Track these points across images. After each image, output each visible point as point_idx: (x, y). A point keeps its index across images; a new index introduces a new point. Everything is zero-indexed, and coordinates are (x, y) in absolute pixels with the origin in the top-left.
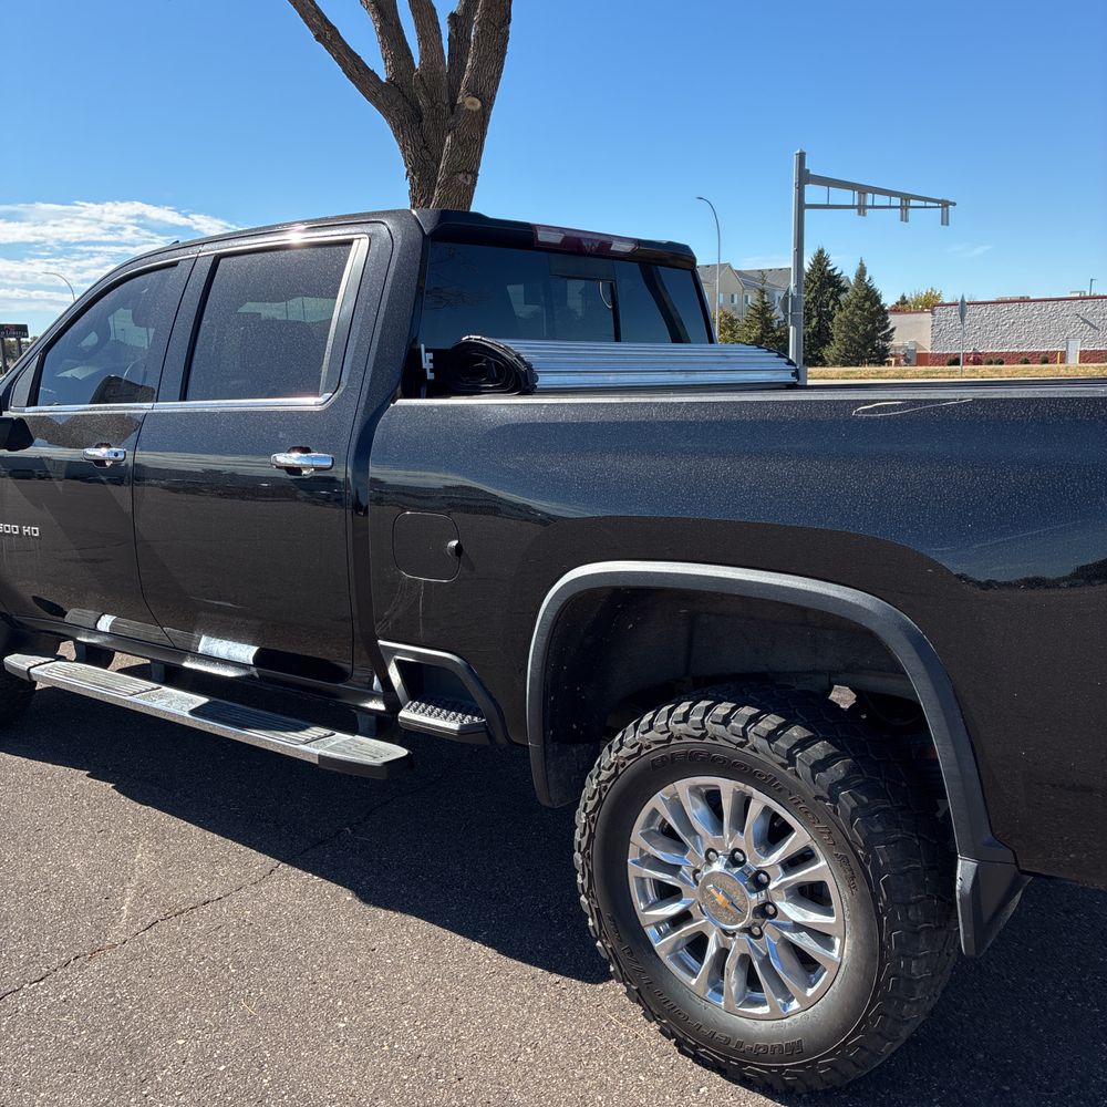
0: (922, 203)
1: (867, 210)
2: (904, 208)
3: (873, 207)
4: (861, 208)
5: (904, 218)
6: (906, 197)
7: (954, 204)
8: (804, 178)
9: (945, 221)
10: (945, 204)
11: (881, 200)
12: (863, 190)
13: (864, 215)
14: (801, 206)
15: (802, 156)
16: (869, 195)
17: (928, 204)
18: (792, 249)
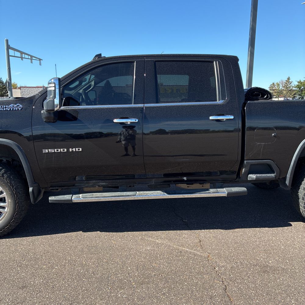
0: (35, 59)
1: (23, 59)
2: (31, 59)
3: (25, 58)
4: (22, 58)
5: (32, 62)
6: (32, 56)
7: (42, 60)
8: (8, 47)
9: (40, 64)
10: (40, 60)
11: (27, 57)
12: (22, 53)
13: (23, 60)
14: (9, 56)
15: (7, 41)
16: (23, 55)
17: (37, 59)
18: (7, 68)
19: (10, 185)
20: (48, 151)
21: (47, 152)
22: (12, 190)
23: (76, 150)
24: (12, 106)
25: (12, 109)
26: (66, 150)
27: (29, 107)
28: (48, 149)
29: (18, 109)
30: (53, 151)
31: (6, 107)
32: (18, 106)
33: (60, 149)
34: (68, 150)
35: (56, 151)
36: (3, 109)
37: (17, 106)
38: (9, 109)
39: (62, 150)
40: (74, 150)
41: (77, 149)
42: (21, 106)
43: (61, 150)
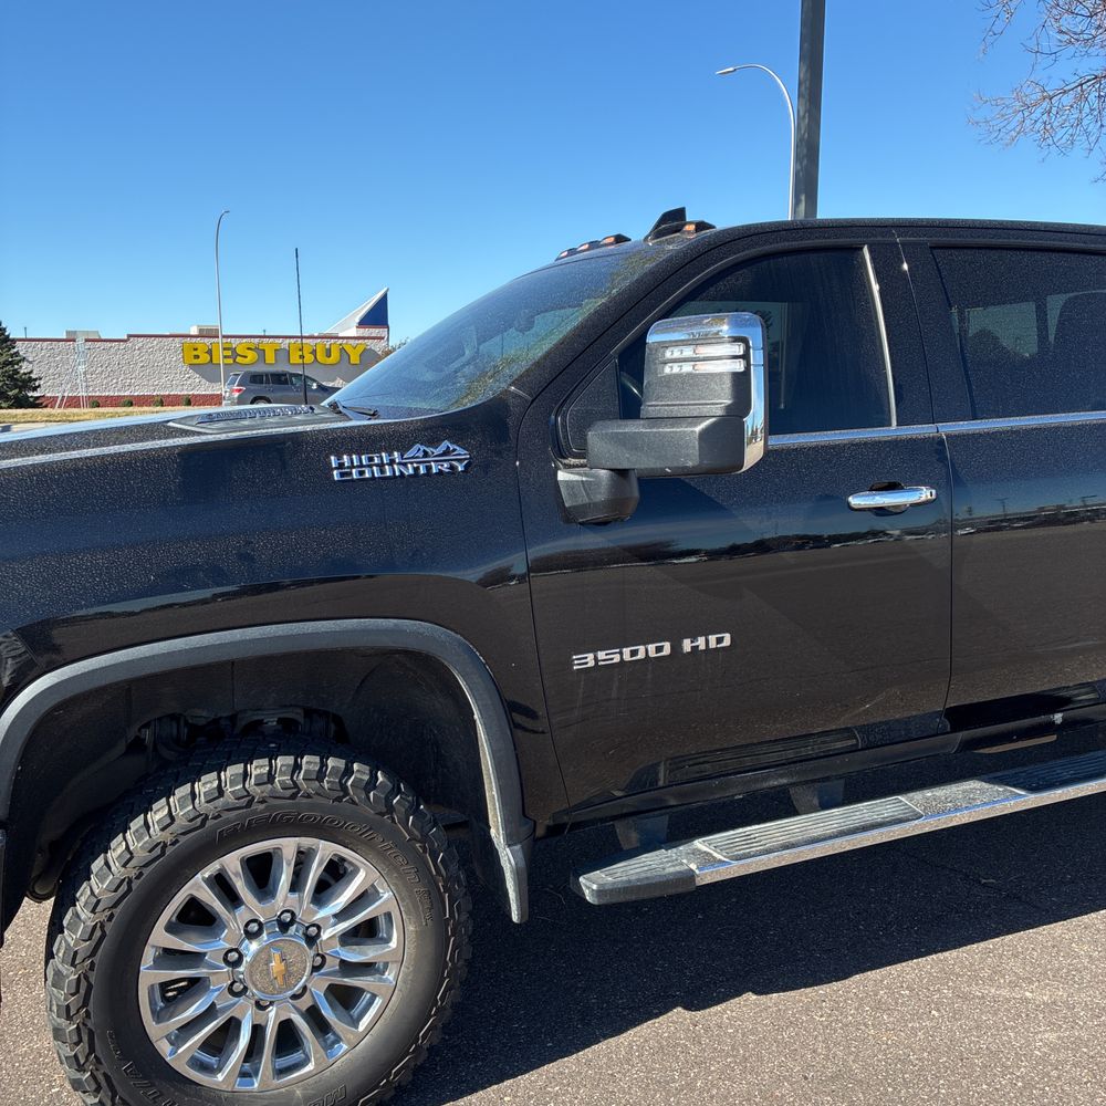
19: (425, 851)
20: (596, 659)
21: (591, 664)
22: (431, 872)
23: (707, 642)
24: (421, 454)
25: (422, 471)
26: (667, 648)
27: (499, 453)
28: (594, 651)
29: (452, 467)
30: (617, 659)
31: (392, 462)
32: (447, 452)
33: (645, 643)
34: (676, 647)
35: (627, 657)
36: (382, 472)
37: (444, 454)
38: (411, 471)
39: (652, 648)
40: (701, 642)
41: (713, 639)
42: (462, 453)
43: (647, 650)
